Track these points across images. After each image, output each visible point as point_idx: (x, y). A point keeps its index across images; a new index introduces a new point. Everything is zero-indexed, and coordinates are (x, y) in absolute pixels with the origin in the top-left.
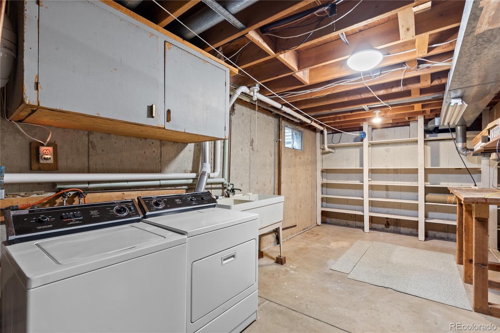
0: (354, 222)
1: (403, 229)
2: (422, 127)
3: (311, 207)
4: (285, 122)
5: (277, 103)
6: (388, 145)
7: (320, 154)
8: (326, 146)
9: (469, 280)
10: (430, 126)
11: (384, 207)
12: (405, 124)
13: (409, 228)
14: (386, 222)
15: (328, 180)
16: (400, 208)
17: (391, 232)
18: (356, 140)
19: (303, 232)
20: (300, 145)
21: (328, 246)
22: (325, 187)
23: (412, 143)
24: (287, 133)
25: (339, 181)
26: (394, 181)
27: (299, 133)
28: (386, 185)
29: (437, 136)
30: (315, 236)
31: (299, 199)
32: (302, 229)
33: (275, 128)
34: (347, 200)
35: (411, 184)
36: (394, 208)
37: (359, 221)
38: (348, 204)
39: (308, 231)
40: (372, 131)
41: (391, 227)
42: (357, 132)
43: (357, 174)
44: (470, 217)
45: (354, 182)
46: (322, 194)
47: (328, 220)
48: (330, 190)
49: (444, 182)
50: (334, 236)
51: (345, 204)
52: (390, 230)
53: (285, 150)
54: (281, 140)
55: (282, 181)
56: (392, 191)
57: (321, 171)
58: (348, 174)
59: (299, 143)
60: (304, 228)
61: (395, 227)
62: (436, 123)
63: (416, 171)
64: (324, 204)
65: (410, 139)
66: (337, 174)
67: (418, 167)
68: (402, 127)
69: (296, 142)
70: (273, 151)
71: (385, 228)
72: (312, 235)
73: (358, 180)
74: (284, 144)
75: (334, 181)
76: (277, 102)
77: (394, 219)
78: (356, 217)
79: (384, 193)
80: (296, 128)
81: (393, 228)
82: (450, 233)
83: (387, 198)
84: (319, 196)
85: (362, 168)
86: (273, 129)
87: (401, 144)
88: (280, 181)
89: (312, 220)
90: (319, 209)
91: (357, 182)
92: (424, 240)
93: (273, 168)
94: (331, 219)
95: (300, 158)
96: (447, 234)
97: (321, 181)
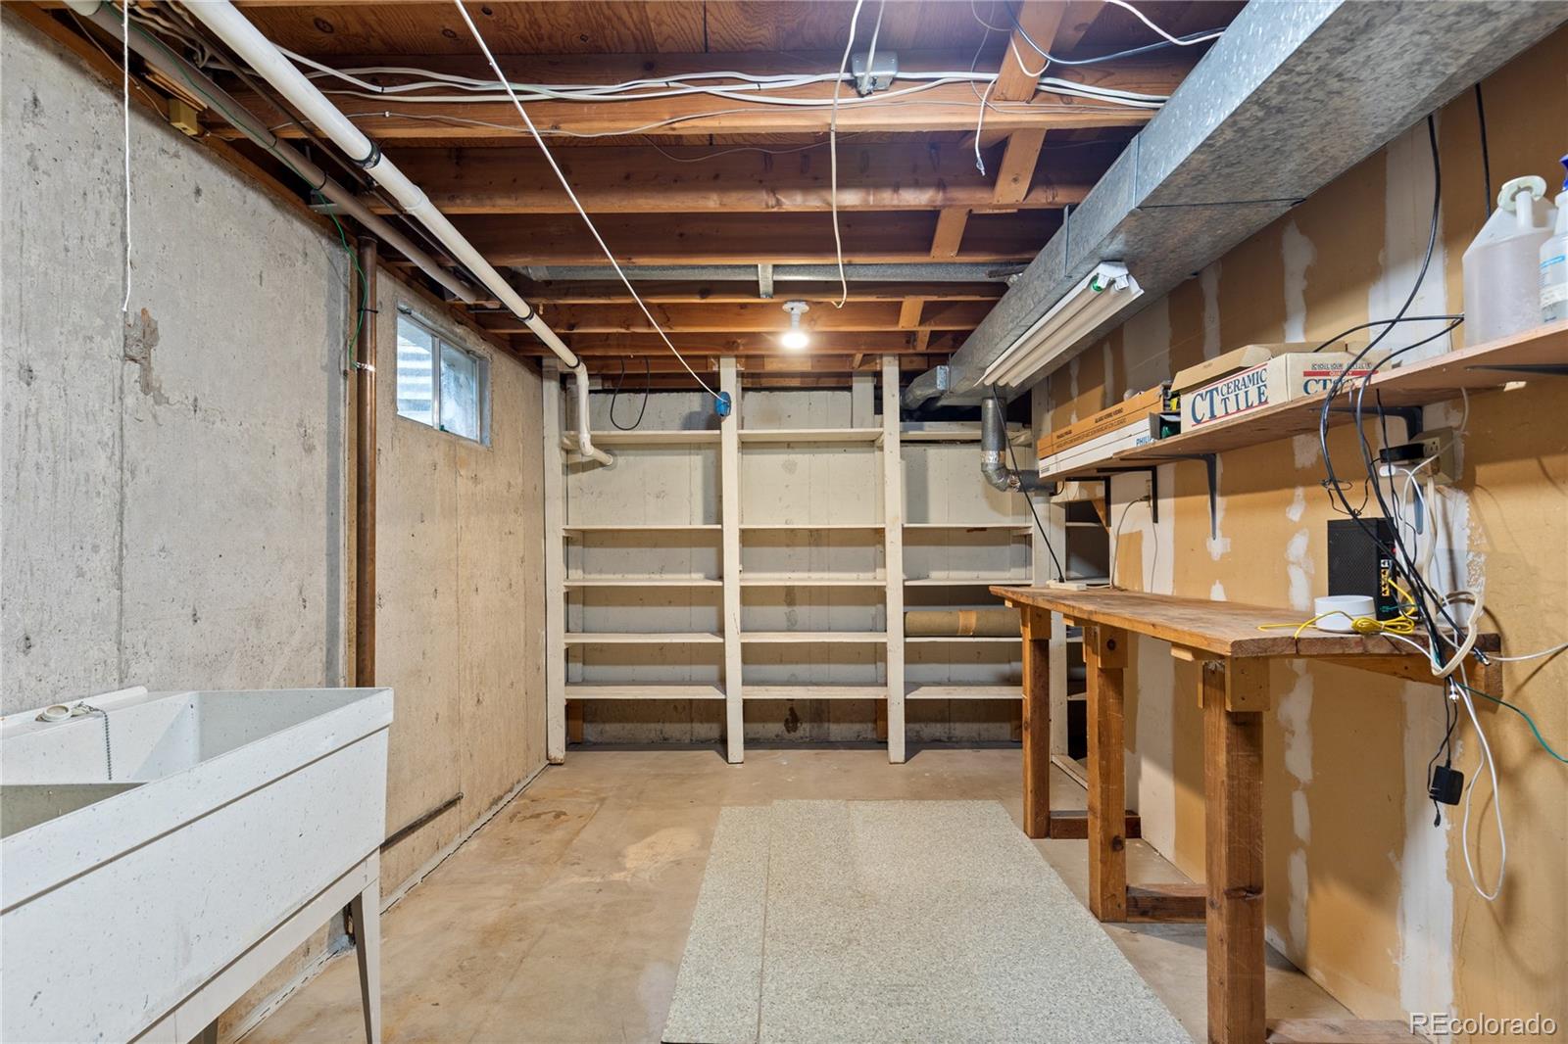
0: (686, 726)
1: (836, 730)
2: (893, 396)
3: (523, 692)
4: (398, 288)
5: (344, 118)
6: (790, 450)
7: (559, 469)
8: (585, 437)
9: (1112, 909)
10: (920, 392)
11: (781, 662)
12: (838, 382)
13: (852, 722)
14: (788, 713)
15: (590, 573)
16: (829, 661)
17: (805, 742)
18: (689, 423)
19: (489, 815)
20: (474, 422)
21: (617, 876)
22: (575, 603)
23: (857, 447)
24: (407, 357)
25: (630, 576)
26: (809, 571)
27: (470, 362)
28: (786, 586)
29: (921, 429)
30: (549, 826)
31: (471, 668)
32: (486, 804)
33: (332, 297)
34: (662, 647)
35: (858, 579)
36: (810, 663)
37: (701, 722)
38: (663, 663)
39: (514, 803)
40: (743, 397)
41: (805, 725)
42: (692, 394)
43: (694, 549)
44: (1111, 693)
45: (686, 580)
46: (568, 631)
47: (590, 731)
48: (596, 613)
49: (940, 569)
50: (629, 808)
51: (654, 664)
52: (802, 738)
53: (395, 429)
54: (370, 368)
55: (377, 590)
56: (806, 604)
57: (564, 537)
58: (664, 550)
59: (470, 411)
60: (496, 793)
61: (816, 725)
62: (938, 382)
63: (878, 535)
64: (577, 668)
65: (852, 430)
66: (623, 551)
67: (884, 523)
68: (830, 393)
69: (454, 403)
70: (319, 423)
71: (786, 733)
72: (534, 824)
73: (698, 571)
74: (388, 398)
75: (611, 576)
76: (344, 113)
77: (811, 700)
78: (691, 707)
79: (779, 612)
80: (452, 332)
81: (808, 729)
82: (955, 722)
83: (789, 631)
84: (558, 641)
85: (719, 527)
86: (323, 301)
87: (828, 447)
88: (368, 591)
89: (529, 749)
90: (559, 695)
91: (696, 580)
92: (902, 759)
93: (323, 522)
94: (600, 727)
95: (475, 479)
96: (947, 725)
97: (564, 581)
